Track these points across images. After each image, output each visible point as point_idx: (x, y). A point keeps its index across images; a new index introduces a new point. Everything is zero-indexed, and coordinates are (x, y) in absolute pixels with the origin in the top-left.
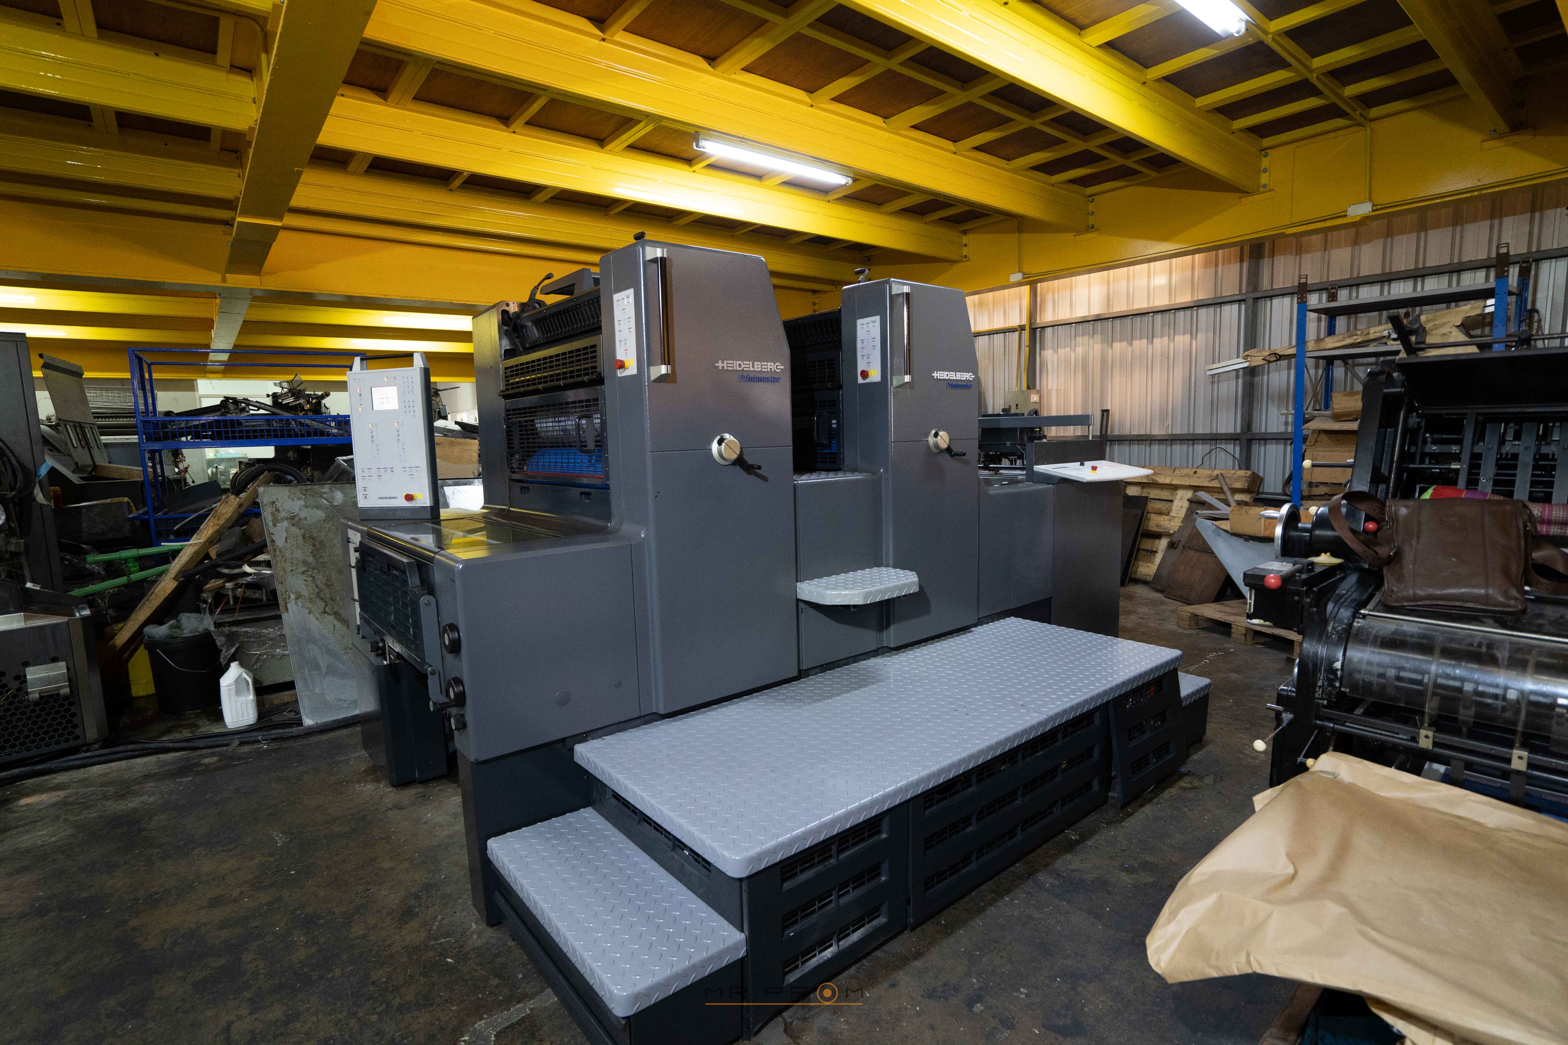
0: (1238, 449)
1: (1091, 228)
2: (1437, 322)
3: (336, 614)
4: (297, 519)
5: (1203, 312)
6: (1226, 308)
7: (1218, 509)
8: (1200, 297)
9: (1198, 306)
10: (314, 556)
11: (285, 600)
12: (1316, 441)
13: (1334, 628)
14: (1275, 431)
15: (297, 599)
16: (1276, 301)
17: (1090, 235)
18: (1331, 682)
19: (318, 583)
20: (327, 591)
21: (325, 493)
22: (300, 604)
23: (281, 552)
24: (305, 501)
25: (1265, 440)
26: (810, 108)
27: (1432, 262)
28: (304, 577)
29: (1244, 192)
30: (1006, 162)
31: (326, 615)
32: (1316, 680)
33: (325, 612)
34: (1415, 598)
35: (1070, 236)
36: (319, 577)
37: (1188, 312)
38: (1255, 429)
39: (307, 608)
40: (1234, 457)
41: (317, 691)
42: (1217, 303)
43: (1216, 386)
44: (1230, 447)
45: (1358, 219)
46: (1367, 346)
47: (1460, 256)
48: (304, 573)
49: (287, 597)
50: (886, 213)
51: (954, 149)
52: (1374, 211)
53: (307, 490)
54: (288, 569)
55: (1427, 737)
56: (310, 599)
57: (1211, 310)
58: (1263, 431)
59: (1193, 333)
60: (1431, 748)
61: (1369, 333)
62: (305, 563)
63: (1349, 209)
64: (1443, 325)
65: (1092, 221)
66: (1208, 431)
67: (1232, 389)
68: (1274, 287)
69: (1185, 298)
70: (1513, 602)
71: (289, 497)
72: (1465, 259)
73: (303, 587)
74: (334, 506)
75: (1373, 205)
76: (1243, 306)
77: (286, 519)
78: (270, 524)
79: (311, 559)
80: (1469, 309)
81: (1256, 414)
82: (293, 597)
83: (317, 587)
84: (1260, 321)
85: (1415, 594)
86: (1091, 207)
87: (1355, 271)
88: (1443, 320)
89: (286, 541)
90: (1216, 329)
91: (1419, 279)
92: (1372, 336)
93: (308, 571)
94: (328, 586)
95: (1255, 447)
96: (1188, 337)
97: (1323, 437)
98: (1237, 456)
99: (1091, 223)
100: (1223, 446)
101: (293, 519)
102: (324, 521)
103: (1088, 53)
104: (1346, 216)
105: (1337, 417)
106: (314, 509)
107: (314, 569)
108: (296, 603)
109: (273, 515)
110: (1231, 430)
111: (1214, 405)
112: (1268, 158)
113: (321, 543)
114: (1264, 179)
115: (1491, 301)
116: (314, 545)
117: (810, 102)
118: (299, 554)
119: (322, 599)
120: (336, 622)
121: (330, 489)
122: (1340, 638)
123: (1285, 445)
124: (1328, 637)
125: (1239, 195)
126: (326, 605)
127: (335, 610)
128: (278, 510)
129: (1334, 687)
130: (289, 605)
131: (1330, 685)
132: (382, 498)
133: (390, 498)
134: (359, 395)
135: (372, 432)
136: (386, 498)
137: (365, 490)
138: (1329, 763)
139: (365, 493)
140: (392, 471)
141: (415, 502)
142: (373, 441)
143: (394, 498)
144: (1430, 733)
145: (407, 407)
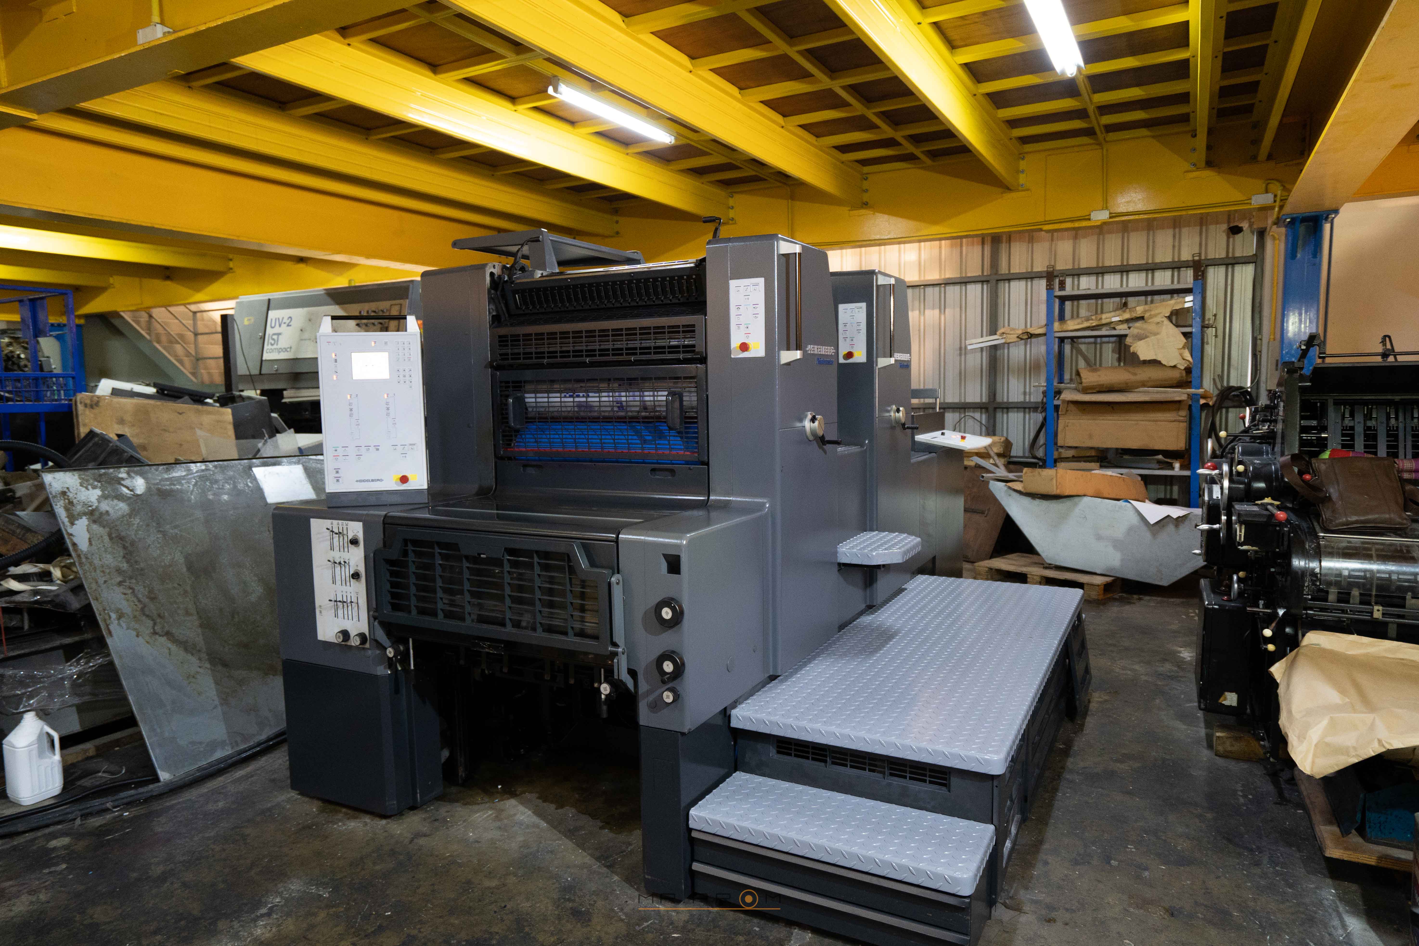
0: (984, 416)
1: (865, 205)
2: (1153, 313)
3: (168, 634)
4: (97, 514)
5: (950, 289)
6: (970, 287)
7: (993, 473)
8: (948, 276)
9: (945, 284)
10: (128, 562)
11: (105, 620)
12: (1067, 411)
13: (1309, 546)
14: (1016, 401)
15: (119, 618)
16: (1014, 284)
17: (863, 211)
18: (1313, 583)
19: (140, 596)
20: (152, 606)
21: (123, 479)
22: (124, 625)
23: (87, 558)
24: (102, 491)
25: (1007, 408)
26: (689, 74)
27: (1133, 261)
28: (121, 589)
29: (1007, 188)
30: (815, 138)
31: (157, 637)
32: (1304, 582)
33: (155, 633)
34: (1348, 523)
35: (844, 210)
36: (140, 589)
37: (937, 289)
38: (999, 399)
39: (135, 629)
40: (981, 423)
41: (167, 734)
42: (963, 282)
43: (963, 357)
44: (977, 415)
45: (1099, 223)
46: (1100, 329)
47: (1153, 257)
48: (120, 584)
49: (107, 617)
50: (672, 171)
51: (783, 124)
52: (1110, 217)
53: (100, 475)
54: (101, 581)
55: (1378, 610)
56: (135, 617)
57: (957, 288)
58: (1005, 400)
59: (942, 307)
60: (1381, 618)
61: (1101, 319)
62: (119, 571)
63: (1092, 214)
64: (1155, 315)
65: (866, 197)
66: (957, 400)
67: (976, 362)
68: (1012, 272)
69: (933, 276)
70: (1405, 521)
71: (81, 485)
72: (1158, 260)
73: (125, 603)
74: (138, 495)
75: (1110, 213)
76: (985, 286)
77: (85, 514)
78: (67, 523)
79: (125, 566)
80: (1173, 303)
81: (999, 385)
82: (113, 616)
83: (139, 601)
84: (1000, 301)
85: (1347, 521)
86: (866, 185)
87: (1076, 263)
88: (1157, 312)
89: (91, 544)
90: (963, 307)
91: (1125, 273)
92: (1104, 322)
93: (124, 581)
94: (153, 599)
95: (999, 415)
96: (937, 311)
97: (1072, 407)
98: (984, 422)
99: (865, 200)
100: (971, 414)
101: (94, 515)
102: (130, 515)
103: (950, 67)
104: (1089, 219)
105: (1086, 390)
106: (116, 501)
107: (131, 578)
108: (119, 624)
109: (67, 509)
110: (978, 400)
111: (962, 376)
112: (1025, 161)
113: (133, 543)
114: (1022, 179)
115: (1189, 298)
116: (125, 548)
117: (691, 67)
118: (109, 560)
119: (148, 616)
120: (170, 645)
121: (128, 473)
122: (1316, 553)
123: (1025, 413)
124: (1308, 552)
125: (1000, 190)
126: (155, 624)
127: (167, 628)
128: (71, 503)
129: (1316, 585)
130: (111, 627)
131: (1314, 584)
132: (360, 481)
133: (373, 481)
134: (333, 361)
135: (350, 404)
136: (368, 481)
137: (337, 472)
138: (1313, 638)
139: (337, 475)
140: (378, 450)
141: (405, 485)
142: (351, 415)
143: (378, 480)
144: (1380, 608)
145: (401, 376)
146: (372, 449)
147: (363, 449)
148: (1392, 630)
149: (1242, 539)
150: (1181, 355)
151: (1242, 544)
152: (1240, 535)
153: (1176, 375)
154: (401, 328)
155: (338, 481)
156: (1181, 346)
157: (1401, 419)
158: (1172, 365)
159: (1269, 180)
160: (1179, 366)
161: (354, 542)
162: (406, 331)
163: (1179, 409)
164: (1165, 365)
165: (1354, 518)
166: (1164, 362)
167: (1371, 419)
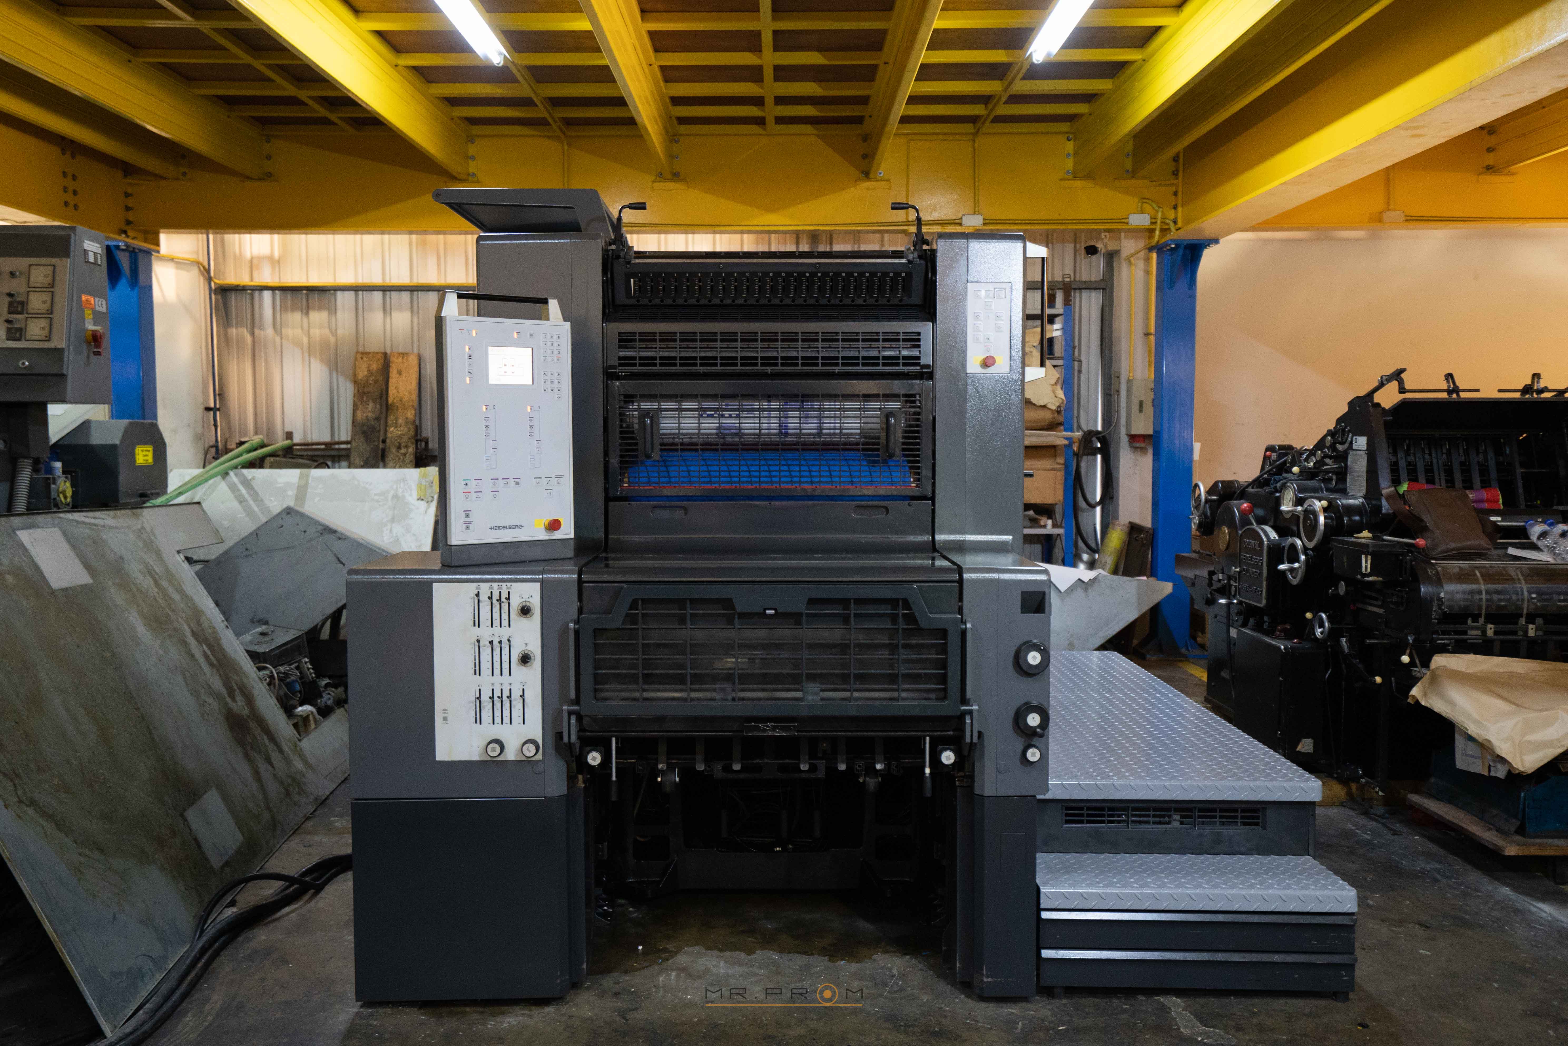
1: (676, 176)
13: (1431, 573)
17: (672, 185)
18: (1439, 606)
32: (1432, 607)
34: (1449, 550)
45: (968, 230)
52: (984, 224)
60: (1492, 636)
63: (964, 218)
70: (1490, 547)
75: (984, 219)
104: (960, 224)
114: (882, 165)
115: (1057, 326)
122: (1436, 579)
124: (1429, 579)
131: (1440, 608)
132: (496, 528)
133: (510, 527)
134: (467, 357)
135: (487, 419)
136: (504, 528)
137: (467, 516)
138: (1439, 661)
139: (467, 520)
140: (517, 483)
141: (556, 532)
142: (487, 434)
143: (517, 526)
144: (1492, 626)
145: (549, 382)
146: (512, 483)
147: (501, 483)
148: (1497, 647)
149: (1369, 570)
150: (1054, 392)
151: (1369, 575)
152: (1366, 567)
153: (1047, 416)
154: (543, 316)
155: (468, 528)
156: (1053, 382)
157: (1434, 455)
158: (1043, 404)
159: (1144, 199)
160: (1050, 406)
161: (525, 611)
162: (548, 319)
163: (1055, 456)
164: (1034, 405)
165: (1453, 545)
166: (1034, 401)
167: (1409, 455)
